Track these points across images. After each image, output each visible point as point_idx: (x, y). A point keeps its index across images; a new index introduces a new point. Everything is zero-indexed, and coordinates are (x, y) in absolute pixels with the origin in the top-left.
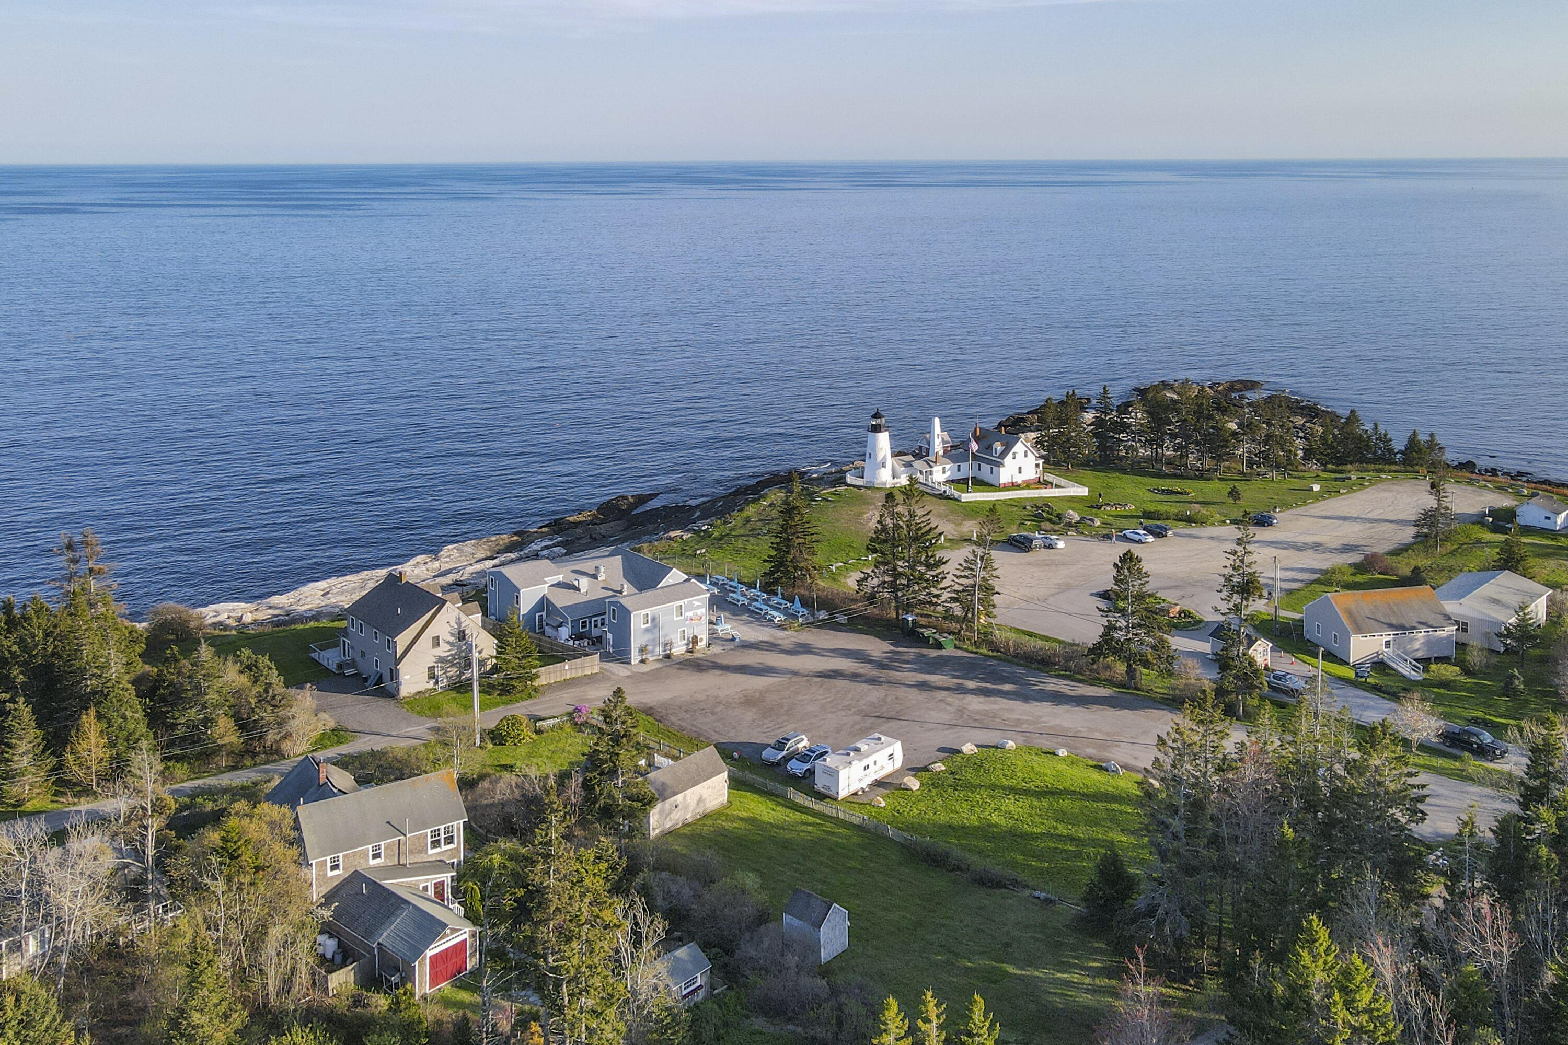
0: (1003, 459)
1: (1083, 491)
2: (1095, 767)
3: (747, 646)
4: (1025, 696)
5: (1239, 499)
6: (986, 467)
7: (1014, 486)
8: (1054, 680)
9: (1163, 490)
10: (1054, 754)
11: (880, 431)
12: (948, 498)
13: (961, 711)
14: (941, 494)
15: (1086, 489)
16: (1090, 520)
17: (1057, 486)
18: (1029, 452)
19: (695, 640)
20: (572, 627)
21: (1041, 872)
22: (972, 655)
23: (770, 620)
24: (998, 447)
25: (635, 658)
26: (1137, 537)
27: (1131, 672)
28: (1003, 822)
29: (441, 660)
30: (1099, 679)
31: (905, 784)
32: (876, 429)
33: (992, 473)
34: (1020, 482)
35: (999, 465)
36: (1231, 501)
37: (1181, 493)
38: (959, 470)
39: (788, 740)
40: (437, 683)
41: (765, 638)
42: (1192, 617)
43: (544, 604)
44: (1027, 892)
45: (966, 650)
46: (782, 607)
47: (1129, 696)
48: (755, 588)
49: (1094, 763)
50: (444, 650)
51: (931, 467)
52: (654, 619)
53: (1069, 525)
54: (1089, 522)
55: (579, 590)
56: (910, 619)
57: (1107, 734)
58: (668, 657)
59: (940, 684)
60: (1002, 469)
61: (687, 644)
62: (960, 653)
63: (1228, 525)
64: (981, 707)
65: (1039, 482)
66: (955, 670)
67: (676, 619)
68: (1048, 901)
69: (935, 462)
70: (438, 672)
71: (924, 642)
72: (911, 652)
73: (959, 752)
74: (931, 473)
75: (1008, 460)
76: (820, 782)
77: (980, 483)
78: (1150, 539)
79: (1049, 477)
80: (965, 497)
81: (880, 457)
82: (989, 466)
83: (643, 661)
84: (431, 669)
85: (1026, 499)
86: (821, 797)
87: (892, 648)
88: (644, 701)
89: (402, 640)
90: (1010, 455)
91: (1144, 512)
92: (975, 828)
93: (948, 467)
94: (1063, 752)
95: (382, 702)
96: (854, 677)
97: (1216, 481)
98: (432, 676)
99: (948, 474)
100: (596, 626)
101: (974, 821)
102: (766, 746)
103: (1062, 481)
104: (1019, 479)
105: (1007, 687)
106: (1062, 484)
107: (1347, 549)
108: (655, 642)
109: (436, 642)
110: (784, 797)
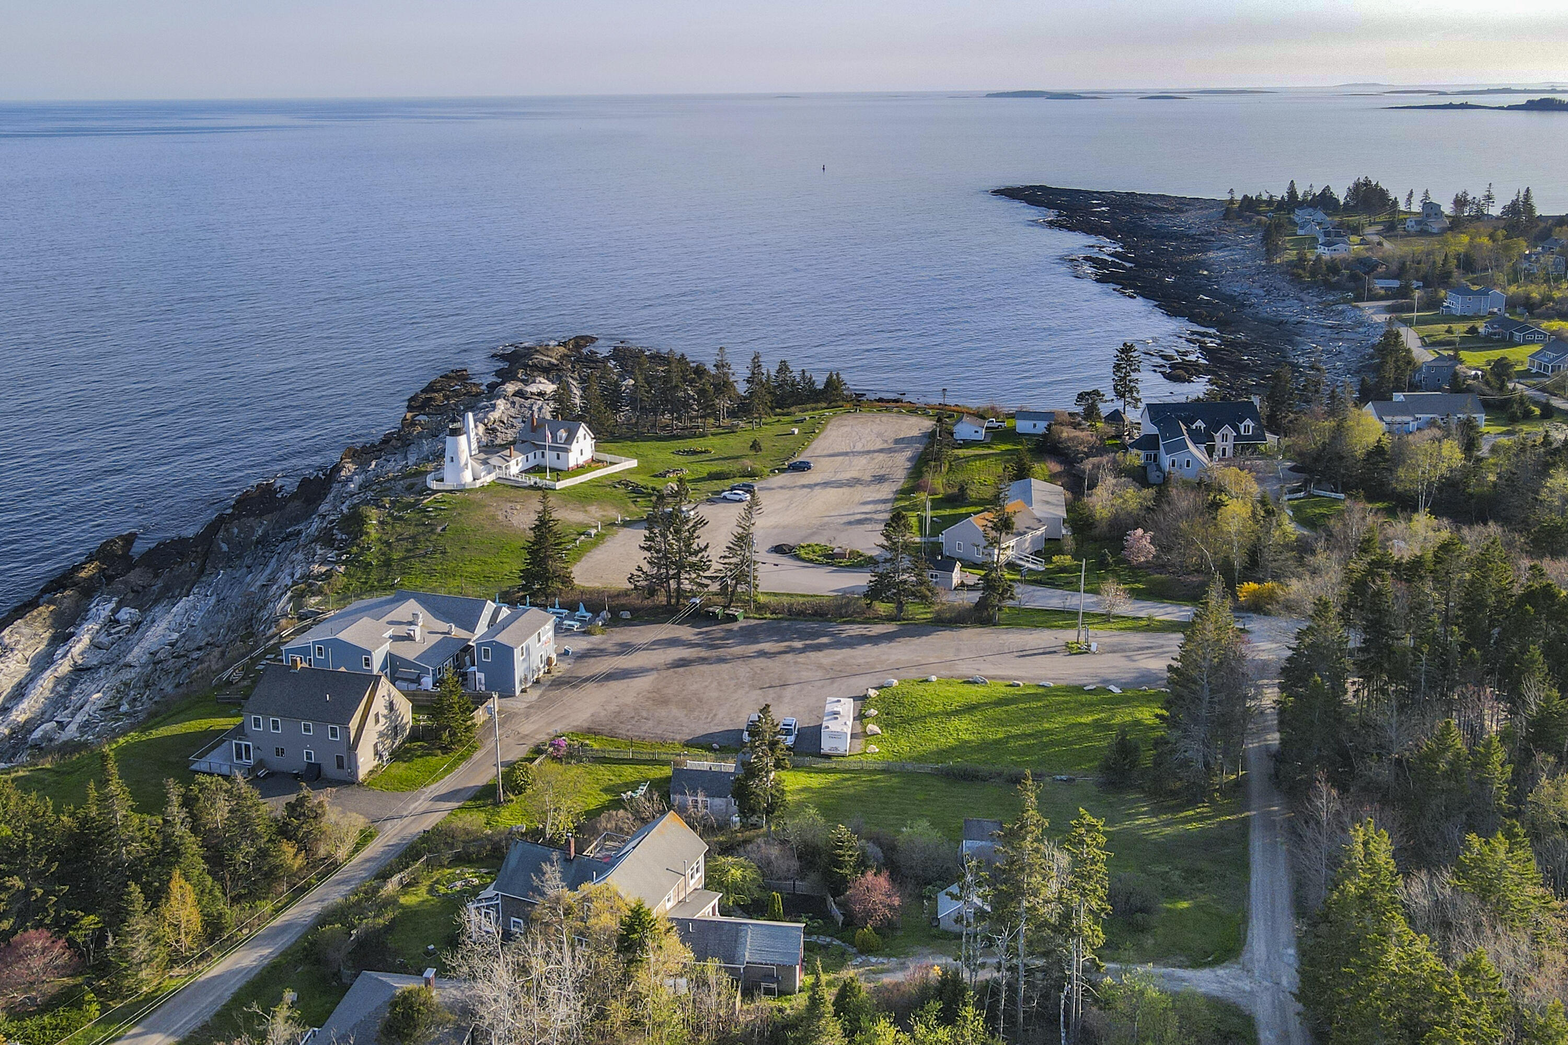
1: (633, 463)
2: (965, 682)
3: (582, 656)
5: (761, 450)
6: (552, 455)
7: (580, 469)
9: (688, 452)
10: (928, 681)
11: (459, 435)
12: (540, 489)
13: (820, 667)
14: (531, 486)
15: (636, 461)
17: (612, 464)
18: (587, 436)
19: (549, 661)
21: (1039, 763)
22: (764, 621)
24: (562, 434)
26: (737, 498)
27: (900, 607)
28: (972, 738)
29: (381, 735)
31: (871, 731)
32: (453, 433)
33: (558, 458)
34: (582, 466)
35: (567, 451)
36: (753, 453)
37: (704, 452)
38: (528, 459)
40: (380, 758)
41: (589, 646)
43: (392, 657)
44: (1048, 779)
49: (961, 680)
50: (383, 725)
52: (527, 650)
55: (414, 640)
56: (698, 602)
57: (937, 658)
59: (775, 650)
60: (570, 455)
61: (545, 666)
63: (779, 474)
64: (829, 660)
65: (593, 460)
66: (769, 636)
67: (537, 645)
68: (1070, 780)
69: (509, 456)
70: (380, 747)
72: (717, 630)
73: (868, 697)
74: (508, 467)
75: (573, 445)
78: (748, 497)
79: (601, 456)
80: (559, 485)
81: (463, 459)
82: (554, 453)
83: (523, 691)
84: (376, 746)
85: (601, 477)
87: (697, 630)
88: (575, 724)
89: (353, 724)
90: (575, 441)
93: (520, 459)
94: (934, 678)
96: (703, 660)
98: (377, 753)
99: (521, 465)
101: (952, 742)
102: (738, 733)
104: (582, 463)
106: (611, 460)
107: (880, 479)
108: (529, 670)
109: (377, 721)
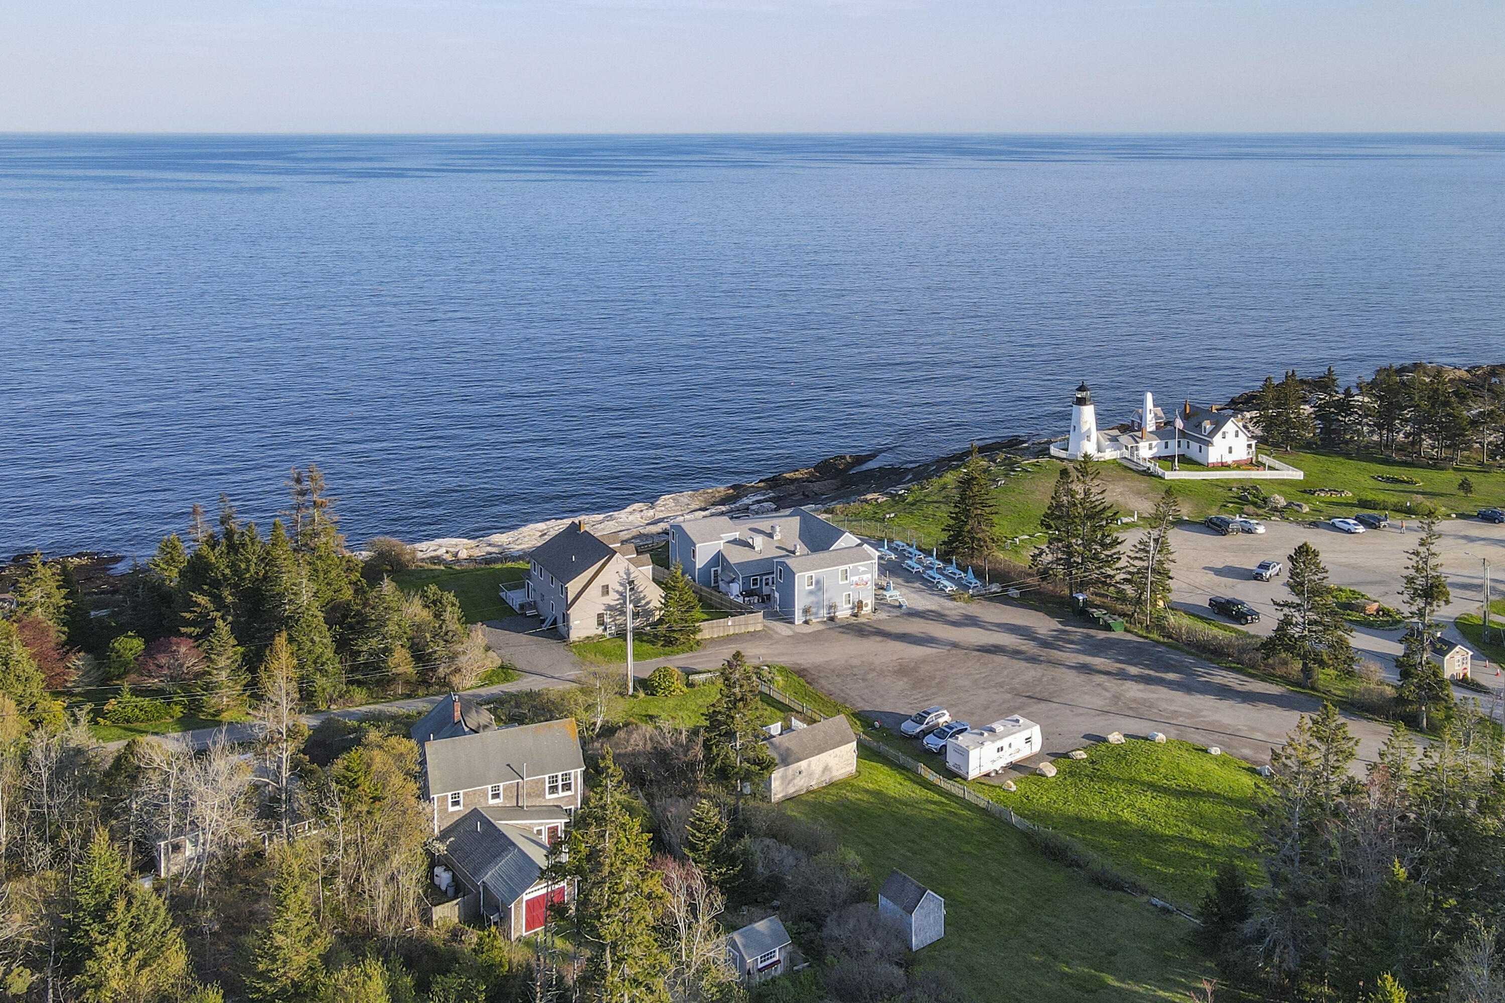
0: (1212, 438)
1: (1298, 475)
2: (1248, 769)
3: (914, 614)
4: (1187, 688)
5: (1471, 492)
6: (1195, 446)
7: (1224, 466)
8: (1224, 673)
9: (1388, 478)
10: (1206, 751)
11: (1085, 404)
12: (1151, 475)
13: (1117, 697)
14: (1144, 471)
15: (1302, 473)
16: (1298, 505)
17: (1271, 468)
18: (1240, 432)
19: (860, 605)
20: (744, 583)
21: (1164, 879)
22: (1141, 640)
23: (942, 590)
24: (1208, 425)
25: (799, 619)
26: (1346, 527)
27: (1306, 670)
28: (1134, 820)
29: (610, 608)
30: (1273, 675)
31: (1040, 770)
32: (1081, 402)
33: (1200, 451)
34: (1230, 462)
35: (1208, 443)
36: (1462, 493)
37: (1407, 482)
38: (1166, 447)
39: (929, 714)
40: (605, 629)
41: (933, 608)
42: (1391, 616)
43: (719, 559)
44: (1145, 898)
45: (1136, 634)
46: (956, 577)
47: (1302, 696)
48: (932, 556)
49: (1249, 765)
50: (612, 599)
51: (1137, 442)
52: (818, 582)
53: (1275, 509)
54: (1296, 508)
55: (754, 548)
56: (1081, 598)
57: (1270, 735)
58: (832, 619)
59: (1101, 668)
60: (1210, 448)
61: (853, 608)
62: (1129, 637)
63: (1453, 519)
64: (1139, 695)
65: (1251, 463)
66: (1122, 655)
67: (841, 583)
68: (1165, 911)
69: (1142, 438)
70: (607, 620)
71: (1094, 623)
72: (1078, 632)
73: (1105, 740)
74: (1137, 449)
75: (1217, 439)
76: (952, 760)
77: (1187, 461)
78: (1361, 529)
79: (1263, 458)
80: (1169, 475)
81: (1085, 428)
82: (1198, 445)
83: (806, 622)
84: (600, 616)
85: (1234, 480)
86: (951, 775)
87: (1060, 626)
88: (799, 662)
89: (574, 587)
90: (1220, 434)
91: (1360, 501)
92: (1103, 824)
93: (1154, 443)
94: (1215, 751)
95: (553, 644)
96: (1015, 654)
97: (1451, 471)
98: (601, 623)
99: (1155, 450)
100: (767, 584)
101: (1104, 815)
102: (907, 717)
103: (1276, 464)
104: (1229, 459)
105: (1171, 676)
106: (1277, 466)
108: (820, 605)
109: (606, 590)
110: (915, 773)
